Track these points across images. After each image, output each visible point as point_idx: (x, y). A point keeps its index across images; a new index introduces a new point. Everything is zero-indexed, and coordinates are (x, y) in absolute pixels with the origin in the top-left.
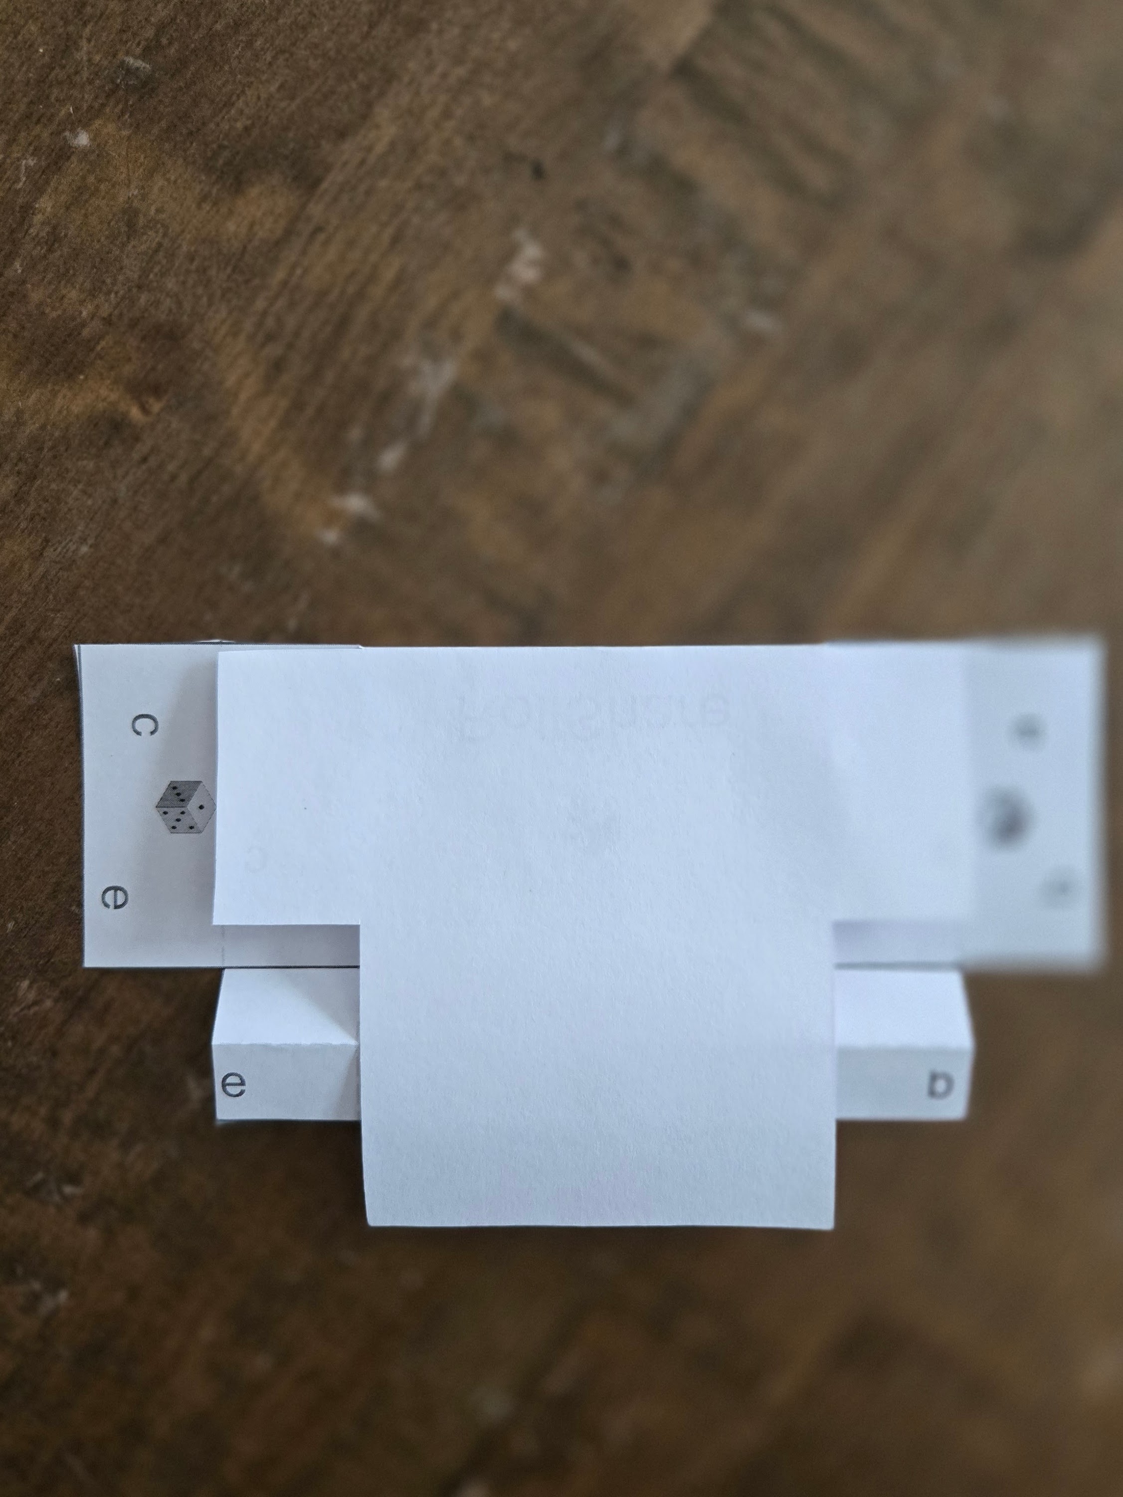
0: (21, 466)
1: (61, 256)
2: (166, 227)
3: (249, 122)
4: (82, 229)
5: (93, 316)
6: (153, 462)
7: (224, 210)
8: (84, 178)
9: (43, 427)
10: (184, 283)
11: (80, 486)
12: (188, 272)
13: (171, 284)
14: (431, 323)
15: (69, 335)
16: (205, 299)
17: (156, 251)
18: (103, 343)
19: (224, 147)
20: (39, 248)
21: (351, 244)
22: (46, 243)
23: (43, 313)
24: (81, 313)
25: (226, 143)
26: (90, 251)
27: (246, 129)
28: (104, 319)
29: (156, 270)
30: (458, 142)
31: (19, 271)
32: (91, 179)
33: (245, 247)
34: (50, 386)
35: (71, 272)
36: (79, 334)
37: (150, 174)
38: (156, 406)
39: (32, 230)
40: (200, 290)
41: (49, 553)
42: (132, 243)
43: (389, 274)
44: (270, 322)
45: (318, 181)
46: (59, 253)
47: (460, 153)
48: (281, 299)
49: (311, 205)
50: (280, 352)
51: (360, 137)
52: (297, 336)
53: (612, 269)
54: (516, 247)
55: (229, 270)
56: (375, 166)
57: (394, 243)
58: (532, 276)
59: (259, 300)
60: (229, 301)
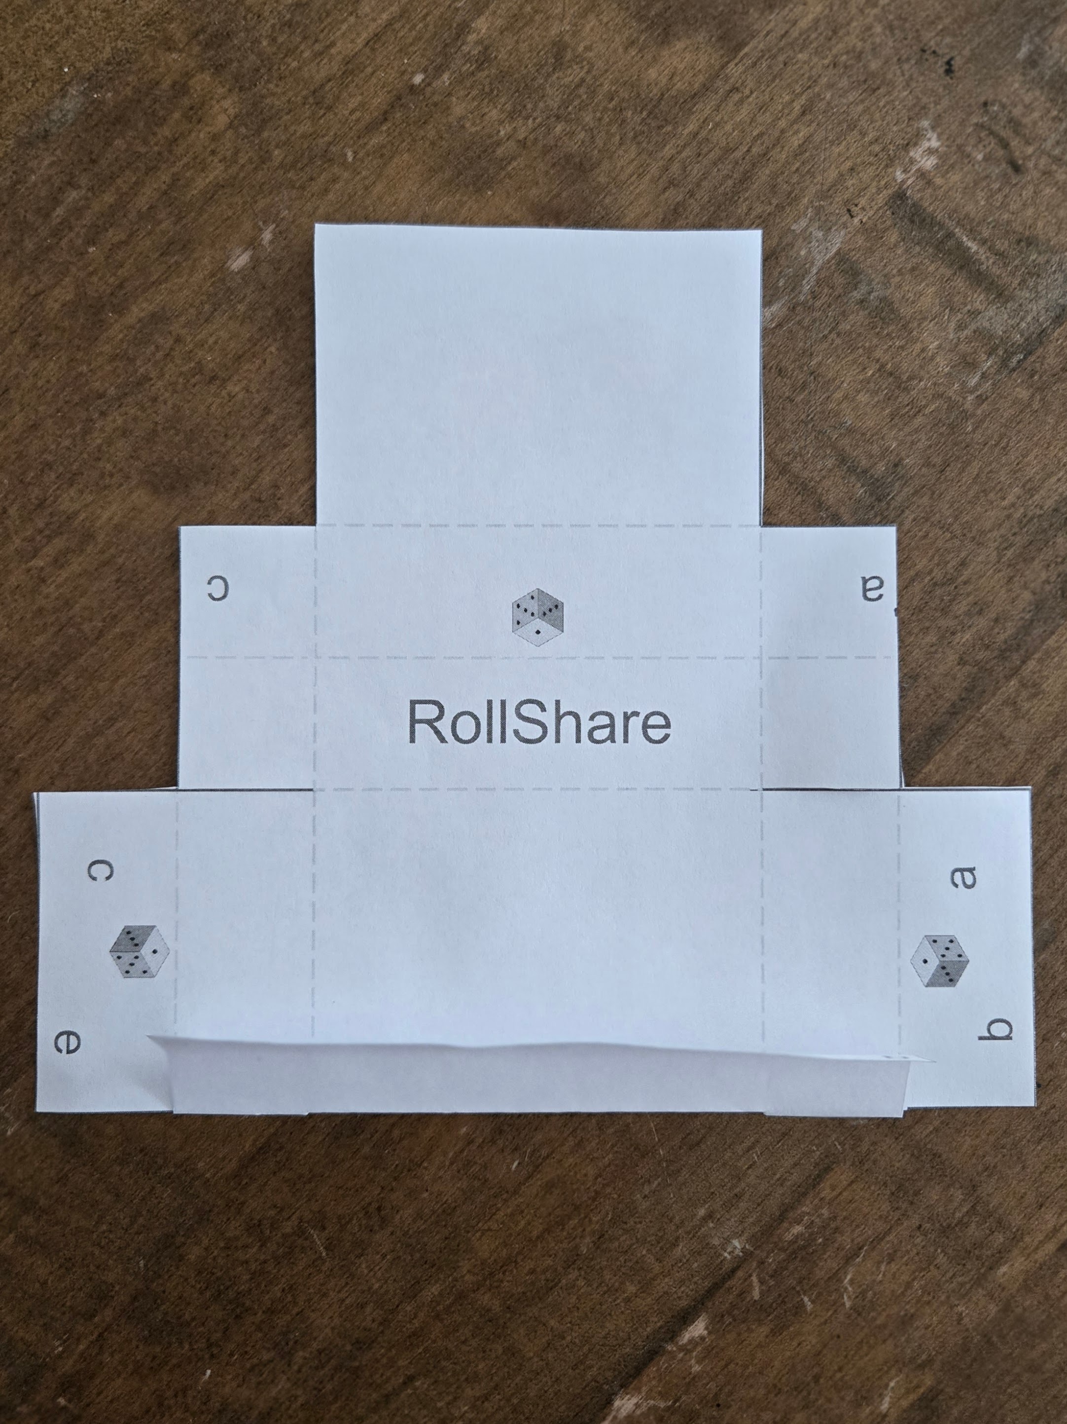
1: (488, 76)
2: (591, 65)
4: (511, 54)
7: (649, 57)
8: (521, 7)
10: (600, 119)
12: (605, 109)
13: (588, 118)
14: (825, 194)
15: (485, 151)
16: (618, 137)
17: (578, 86)
18: (515, 164)
20: (469, 65)
21: (762, 108)
22: (477, 61)
23: (463, 127)
26: (516, 76)
28: (519, 141)
29: (576, 103)
30: (878, 29)
31: (447, 84)
32: (528, 8)
33: (662, 95)
34: (458, 197)
35: (495, 92)
36: (493, 152)
37: (584, 14)
39: (464, 47)
40: (614, 129)
42: (557, 75)
43: (796, 141)
44: (675, 168)
45: (740, 46)
46: (486, 72)
47: (878, 40)
48: (688, 150)
49: (731, 65)
50: (680, 198)
51: (787, 9)
52: (698, 185)
53: (1010, 170)
54: (918, 136)
55: (645, 113)
56: (797, 39)
57: (803, 113)
58: (929, 163)
59: (668, 147)
60: (639, 143)
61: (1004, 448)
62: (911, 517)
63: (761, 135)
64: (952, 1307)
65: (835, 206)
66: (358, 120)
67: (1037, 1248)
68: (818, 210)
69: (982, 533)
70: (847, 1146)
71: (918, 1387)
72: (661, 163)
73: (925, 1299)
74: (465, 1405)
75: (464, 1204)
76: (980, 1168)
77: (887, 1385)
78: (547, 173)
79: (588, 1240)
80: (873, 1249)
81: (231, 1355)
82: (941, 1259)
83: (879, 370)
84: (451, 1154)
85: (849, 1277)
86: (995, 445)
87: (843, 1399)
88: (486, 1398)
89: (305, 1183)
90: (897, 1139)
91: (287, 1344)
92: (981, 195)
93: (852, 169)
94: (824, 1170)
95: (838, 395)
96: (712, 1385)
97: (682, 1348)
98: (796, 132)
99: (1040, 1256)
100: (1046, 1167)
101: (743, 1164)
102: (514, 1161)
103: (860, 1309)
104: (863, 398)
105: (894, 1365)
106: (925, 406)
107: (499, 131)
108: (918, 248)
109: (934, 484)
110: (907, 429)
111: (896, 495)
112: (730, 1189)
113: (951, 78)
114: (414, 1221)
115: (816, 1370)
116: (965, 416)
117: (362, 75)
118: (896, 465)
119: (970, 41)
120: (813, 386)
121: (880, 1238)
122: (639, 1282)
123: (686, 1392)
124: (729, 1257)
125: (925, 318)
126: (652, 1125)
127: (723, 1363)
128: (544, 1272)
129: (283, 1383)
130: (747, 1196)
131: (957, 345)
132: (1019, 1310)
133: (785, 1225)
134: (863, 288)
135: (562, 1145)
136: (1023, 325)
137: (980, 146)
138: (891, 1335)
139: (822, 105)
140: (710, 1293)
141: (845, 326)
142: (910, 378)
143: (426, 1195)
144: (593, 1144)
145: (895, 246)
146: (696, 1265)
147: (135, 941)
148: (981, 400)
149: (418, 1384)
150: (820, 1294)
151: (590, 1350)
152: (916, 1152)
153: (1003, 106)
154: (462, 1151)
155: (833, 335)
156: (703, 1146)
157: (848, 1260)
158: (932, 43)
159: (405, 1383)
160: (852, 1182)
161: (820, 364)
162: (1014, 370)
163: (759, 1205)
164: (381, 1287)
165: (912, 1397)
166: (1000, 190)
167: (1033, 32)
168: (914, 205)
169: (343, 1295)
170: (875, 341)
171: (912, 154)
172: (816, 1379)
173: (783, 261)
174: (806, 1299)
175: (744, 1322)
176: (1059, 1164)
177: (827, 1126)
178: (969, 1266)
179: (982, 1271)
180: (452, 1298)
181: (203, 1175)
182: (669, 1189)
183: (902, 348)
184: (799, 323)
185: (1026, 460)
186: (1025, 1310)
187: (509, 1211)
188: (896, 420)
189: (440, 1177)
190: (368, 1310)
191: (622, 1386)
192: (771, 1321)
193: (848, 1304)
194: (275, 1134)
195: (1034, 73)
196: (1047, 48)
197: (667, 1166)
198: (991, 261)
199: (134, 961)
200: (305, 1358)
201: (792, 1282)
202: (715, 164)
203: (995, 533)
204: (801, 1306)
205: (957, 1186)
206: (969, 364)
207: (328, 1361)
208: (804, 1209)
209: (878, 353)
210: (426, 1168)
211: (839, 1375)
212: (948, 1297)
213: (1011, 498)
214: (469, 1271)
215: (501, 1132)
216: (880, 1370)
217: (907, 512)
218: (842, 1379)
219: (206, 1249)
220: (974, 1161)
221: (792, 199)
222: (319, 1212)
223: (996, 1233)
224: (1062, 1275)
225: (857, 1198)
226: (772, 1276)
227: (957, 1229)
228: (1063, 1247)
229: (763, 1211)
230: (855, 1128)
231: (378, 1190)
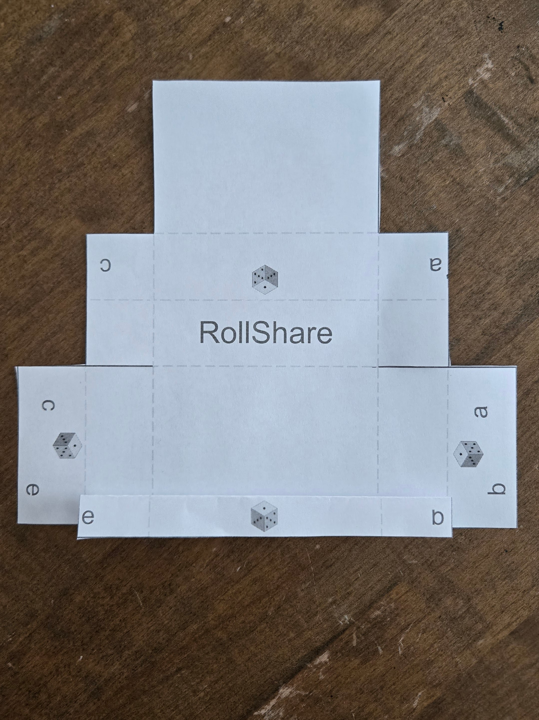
1: (263, 20)
2: (316, 17)
4: (275, 9)
5: (272, 51)
7: (346, 14)
10: (318, 45)
12: (322, 40)
13: (312, 44)
14: (432, 89)
15: (259, 58)
16: (327, 55)
17: (309, 27)
18: (274, 65)
20: (254, 14)
21: (402, 43)
22: (258, 12)
23: (249, 45)
26: (278, 20)
28: (277, 54)
29: (307, 36)
30: (466, 5)
31: (242, 23)
33: (351, 34)
35: (266, 28)
36: (263, 58)
39: (252, 4)
40: (325, 50)
42: (298, 21)
43: (418, 61)
44: (355, 72)
45: (393, 10)
46: (262, 18)
47: (465, 11)
48: (362, 62)
49: (388, 20)
53: (528, 82)
54: (482, 61)
55: (342, 43)
56: (423, 8)
57: (423, 47)
58: (486, 76)
59: (352, 61)
60: (338, 58)
61: (514, 225)
62: (463, 258)
63: (400, 57)
64: (453, 658)
65: (436, 95)
66: (196, 39)
67: (499, 633)
68: (427, 97)
69: (500, 268)
70: (406, 573)
71: (433, 696)
72: (348, 69)
73: (440, 653)
74: (205, 685)
75: (212, 586)
76: (473, 590)
77: (417, 694)
78: (290, 70)
79: (272, 609)
80: (415, 626)
81: (93, 650)
82: (450, 634)
83: (453, 181)
84: (207, 561)
85: (402, 639)
86: (510, 224)
87: (394, 699)
88: (216, 682)
89: (134, 569)
90: (431, 572)
91: (120, 647)
92: (512, 94)
93: (446, 77)
94: (394, 584)
95: (430, 193)
96: (329, 686)
97: (315, 666)
98: (418, 57)
99: (500, 636)
100: (507, 593)
101: (352, 578)
102: (238, 567)
103: (407, 655)
104: (443, 195)
105: (421, 684)
106: (475, 202)
107: (266, 48)
108: (477, 120)
109: (476, 242)
110: (465, 213)
111: (456, 246)
112: (345, 590)
113: (502, 32)
114: (187, 592)
115: (381, 683)
116: (495, 207)
117: (200, 16)
118: (457, 231)
119: (513, 13)
120: (417, 187)
121: (419, 621)
122: (296, 632)
123: (316, 688)
124: (342, 624)
125: (478, 156)
126: (308, 555)
127: (335, 676)
128: (249, 623)
129: (117, 666)
130: (353, 594)
131: (494, 171)
132: (487, 663)
133: (372, 610)
134: (447, 139)
135: (263, 560)
136: (529, 162)
137: (514, 69)
138: (421, 669)
139: (433, 43)
140: (331, 641)
141: (437, 158)
142: (468, 187)
143: (193, 580)
144: (278, 562)
145: (466, 118)
146: (325, 626)
147: (65, 441)
148: (504, 200)
149: (183, 672)
150: (386, 646)
151: (269, 663)
152: (440, 580)
153: (527, 48)
154: (212, 560)
155: (430, 162)
156: (333, 567)
157: (402, 630)
158: (493, 13)
159: (176, 671)
160: (407, 591)
161: (422, 176)
162: (522, 185)
163: (359, 599)
164: (168, 623)
165: (430, 701)
166: (522, 92)
168: (477, 97)
169: (150, 625)
170: (451, 166)
171: (478, 71)
172: (382, 688)
173: (407, 122)
174: (379, 648)
175: (347, 656)
176: (514, 592)
177: (396, 563)
178: (463, 639)
179: (470, 641)
180: (203, 631)
181: (85, 561)
182: (315, 587)
183: (465, 170)
184: (413, 154)
185: (525, 232)
186: (490, 663)
187: (234, 591)
188: (459, 208)
189: (201, 572)
190: (161, 633)
191: (284, 683)
192: (361, 657)
193: (400, 652)
197: (315, 576)
198: (515, 128)
199: (65, 450)
200: (129, 655)
201: (373, 639)
202: (376, 70)
203: (506, 269)
204: (377, 650)
205: (461, 598)
206: (499, 181)
207: (140, 658)
208: (382, 603)
209: (453, 173)
210: (194, 567)
211: (393, 687)
212: (452, 653)
213: (516, 251)
214: (212, 619)
215: (233, 552)
216: (414, 686)
217: (461, 255)
218: (394, 689)
219: (84, 597)
220: (470, 586)
221: (414, 91)
222: (140, 583)
223: (479, 623)
224: (511, 647)
225: (409, 599)
226: (363, 635)
227: (459, 619)
228: (512, 633)
229: (361, 602)
230: (411, 565)
231: (170, 575)
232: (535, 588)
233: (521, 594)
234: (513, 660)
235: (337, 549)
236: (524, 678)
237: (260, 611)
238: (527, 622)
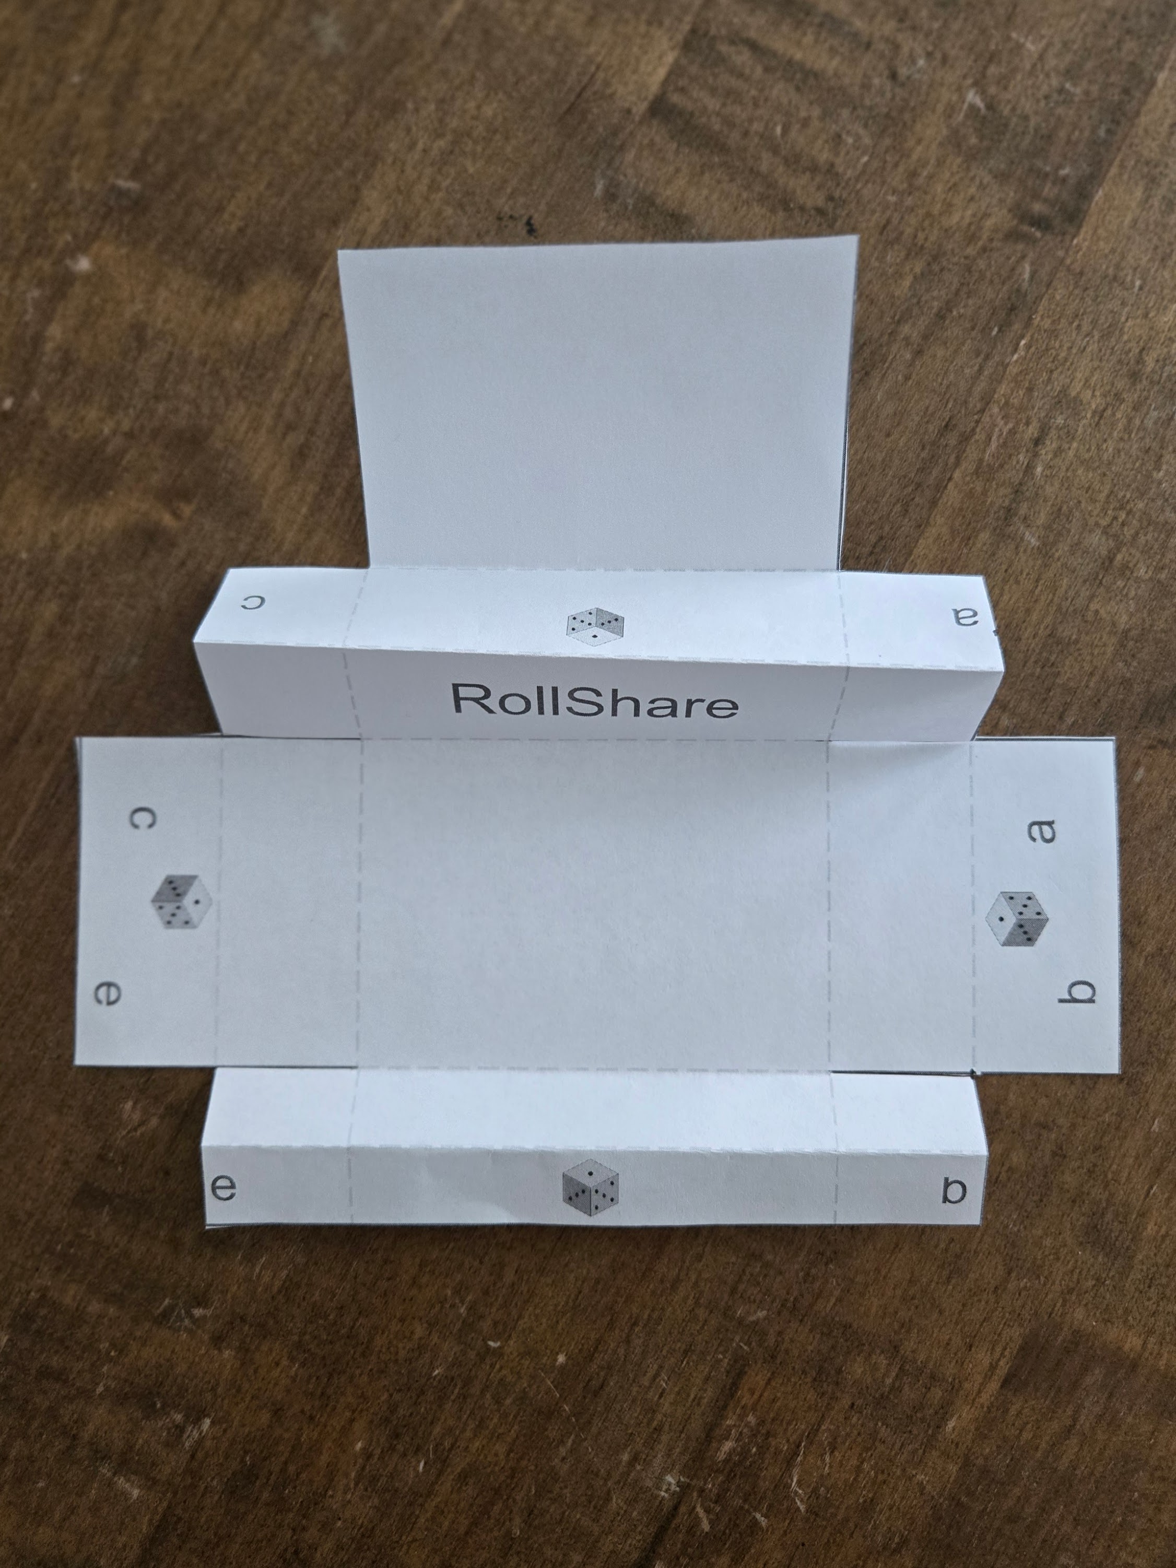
0: (63, 589)
1: (76, 378)
2: (174, 336)
3: (242, 224)
4: (93, 350)
5: (114, 432)
6: (190, 565)
7: (229, 311)
8: (89, 301)
9: (79, 547)
10: (199, 387)
11: (123, 599)
12: (202, 375)
13: (187, 389)
15: (94, 455)
16: (222, 400)
17: (169, 360)
18: (128, 457)
19: (219, 251)
20: (54, 374)
22: (60, 368)
23: (66, 437)
24: (102, 431)
25: (222, 246)
26: (104, 370)
27: (241, 230)
28: (126, 434)
29: (171, 378)
30: (449, 211)
34: (81, 506)
35: (88, 392)
36: (104, 451)
37: (153, 287)
38: (187, 510)
39: (44, 358)
40: (216, 392)
41: (101, 670)
42: (144, 356)
44: (288, 413)
46: (73, 376)
48: (295, 389)
49: (314, 294)
50: (302, 439)
51: (352, 221)
52: (316, 421)
55: (242, 368)
59: (274, 393)
64: (910, 1478)
67: (979, 1392)
70: (754, 1344)
72: (272, 411)
73: (881, 1478)
75: (381, 1521)
76: (896, 1326)
79: (518, 1521)
80: (811, 1443)
82: (883, 1432)
84: (353, 1475)
85: (795, 1480)
89: (213, 1549)
90: (801, 1321)
94: (738, 1373)
99: (985, 1398)
100: (964, 1305)
101: (653, 1395)
102: (419, 1462)
103: (816, 1509)
105: (868, 1558)
112: (648, 1424)
113: (536, 237)
114: (336, 1554)
119: (542, 195)
121: (815, 1430)
122: (583, 1550)
124: (666, 1495)
126: (549, 1383)
130: (666, 1428)
132: (980, 1461)
133: (714, 1445)
135: (463, 1431)
138: (856, 1526)
140: (658, 1538)
143: (339, 1524)
144: (495, 1420)
146: (635, 1513)
150: (770, 1506)
154: (363, 1468)
156: (607, 1389)
157: (789, 1462)
158: (506, 209)
160: (769, 1380)
163: (681, 1432)
167: (604, 166)
174: (758, 1516)
175: (702, 1558)
176: (976, 1299)
177: (727, 1330)
178: (915, 1432)
179: (930, 1432)
182: (585, 1444)
186: (986, 1459)
187: (429, 1515)
189: (349, 1502)
192: (729, 1548)
193: (802, 1508)
194: (169, 1507)
195: (615, 207)
196: (622, 178)
197: (577, 1421)
201: (738, 1501)
202: (326, 395)
204: (755, 1523)
205: (878, 1351)
208: (729, 1422)
210: (332, 1496)
212: (904, 1470)
215: (397, 1436)
220: (887, 1321)
223: (932, 1389)
224: (1013, 1411)
225: (779, 1395)
226: (716, 1502)
227: (892, 1397)
228: (1005, 1383)
229: (688, 1438)
230: (756, 1323)
231: (290, 1533)
232: (1013, 1275)
233: (992, 1298)
234: (1027, 1435)
235: (600, 1348)
236: (1063, 1464)
237: (496, 1533)
238: (1024, 1349)
